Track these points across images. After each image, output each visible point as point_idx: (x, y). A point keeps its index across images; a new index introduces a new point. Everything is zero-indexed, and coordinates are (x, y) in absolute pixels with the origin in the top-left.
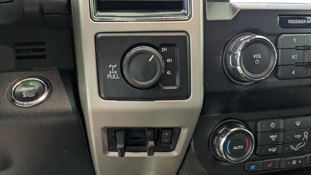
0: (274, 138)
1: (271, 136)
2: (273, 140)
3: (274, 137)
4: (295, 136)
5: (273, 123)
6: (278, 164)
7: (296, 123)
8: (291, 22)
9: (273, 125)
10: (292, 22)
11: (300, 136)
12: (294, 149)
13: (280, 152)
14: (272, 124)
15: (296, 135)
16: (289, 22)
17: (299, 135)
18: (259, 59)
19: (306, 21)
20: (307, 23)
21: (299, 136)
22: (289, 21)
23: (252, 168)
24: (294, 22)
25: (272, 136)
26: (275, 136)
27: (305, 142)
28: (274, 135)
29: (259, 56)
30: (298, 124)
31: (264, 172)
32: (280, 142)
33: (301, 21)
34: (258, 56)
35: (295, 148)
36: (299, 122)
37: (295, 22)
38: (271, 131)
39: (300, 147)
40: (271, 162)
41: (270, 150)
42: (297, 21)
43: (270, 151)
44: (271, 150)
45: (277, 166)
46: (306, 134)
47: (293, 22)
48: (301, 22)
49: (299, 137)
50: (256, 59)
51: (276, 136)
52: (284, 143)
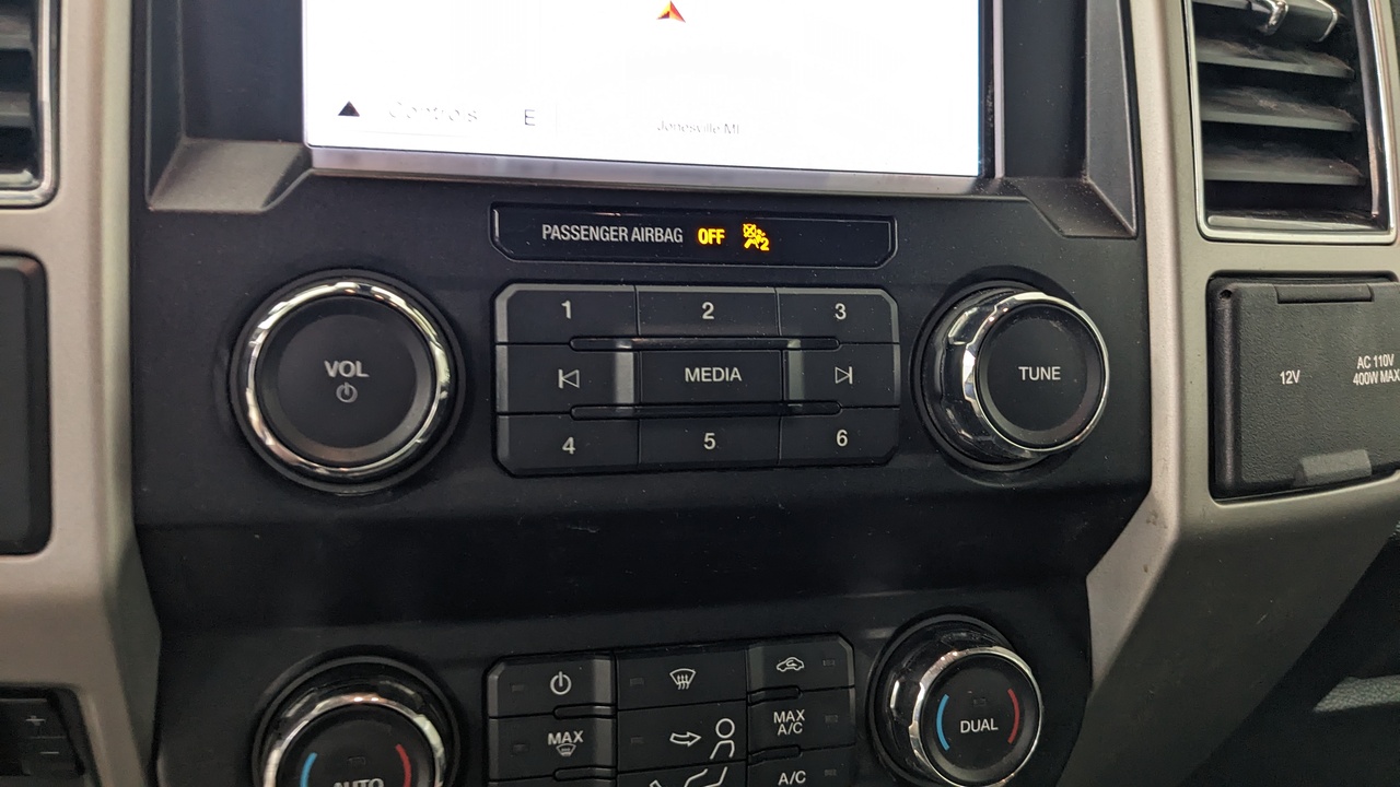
0: (571, 747)
1: (551, 736)
2: (563, 754)
3: (569, 739)
4: (672, 739)
5: (561, 673)
7: (675, 675)
8: (558, 235)
9: (561, 684)
10: (561, 233)
11: (699, 738)
14: (557, 680)
15: (674, 735)
16: (545, 232)
17: (689, 734)
18: (354, 380)
19: (630, 235)
20: (636, 239)
21: (691, 739)
22: (547, 229)
24: (571, 233)
25: (559, 735)
26: (573, 737)
27: (726, 769)
28: (567, 734)
29: (357, 369)
30: (683, 682)
33: (605, 231)
34: (347, 369)
36: (690, 674)
37: (575, 236)
38: (553, 713)
42: (583, 232)
46: (725, 729)
47: (565, 235)
48: (605, 236)
49: (689, 744)
50: (339, 379)
51: (578, 737)
52: (618, 773)
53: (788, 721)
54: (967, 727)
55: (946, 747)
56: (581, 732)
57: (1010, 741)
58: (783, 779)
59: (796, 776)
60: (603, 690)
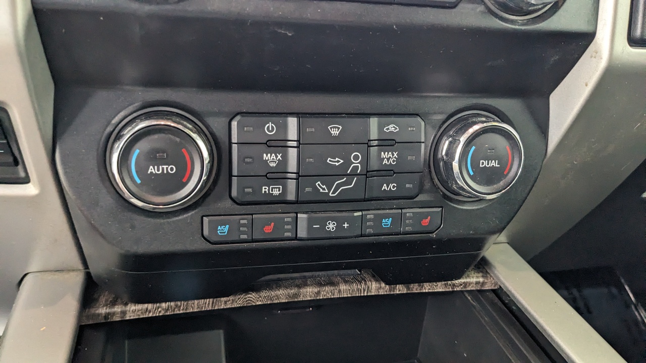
0: (276, 162)
1: (265, 155)
2: (271, 165)
3: (275, 158)
4: (328, 161)
5: (270, 123)
6: (289, 227)
7: (331, 128)
9: (270, 129)
11: (342, 161)
12: (327, 191)
13: (291, 197)
14: (268, 127)
15: (329, 159)
17: (337, 159)
21: (338, 161)
23: (220, 232)
25: (269, 155)
26: (277, 157)
27: (356, 178)
28: (273, 155)
30: (335, 132)
31: (254, 245)
32: (289, 171)
35: (329, 191)
36: (339, 128)
38: (266, 144)
39: (342, 189)
40: (271, 220)
41: (265, 189)
43: (265, 192)
44: (269, 190)
45: (288, 231)
46: (356, 158)
49: (337, 164)
51: (279, 157)
52: (299, 176)
53: (389, 158)
54: (483, 164)
55: (472, 173)
56: (281, 154)
57: (505, 173)
58: (385, 187)
59: (391, 186)
60: (292, 133)
